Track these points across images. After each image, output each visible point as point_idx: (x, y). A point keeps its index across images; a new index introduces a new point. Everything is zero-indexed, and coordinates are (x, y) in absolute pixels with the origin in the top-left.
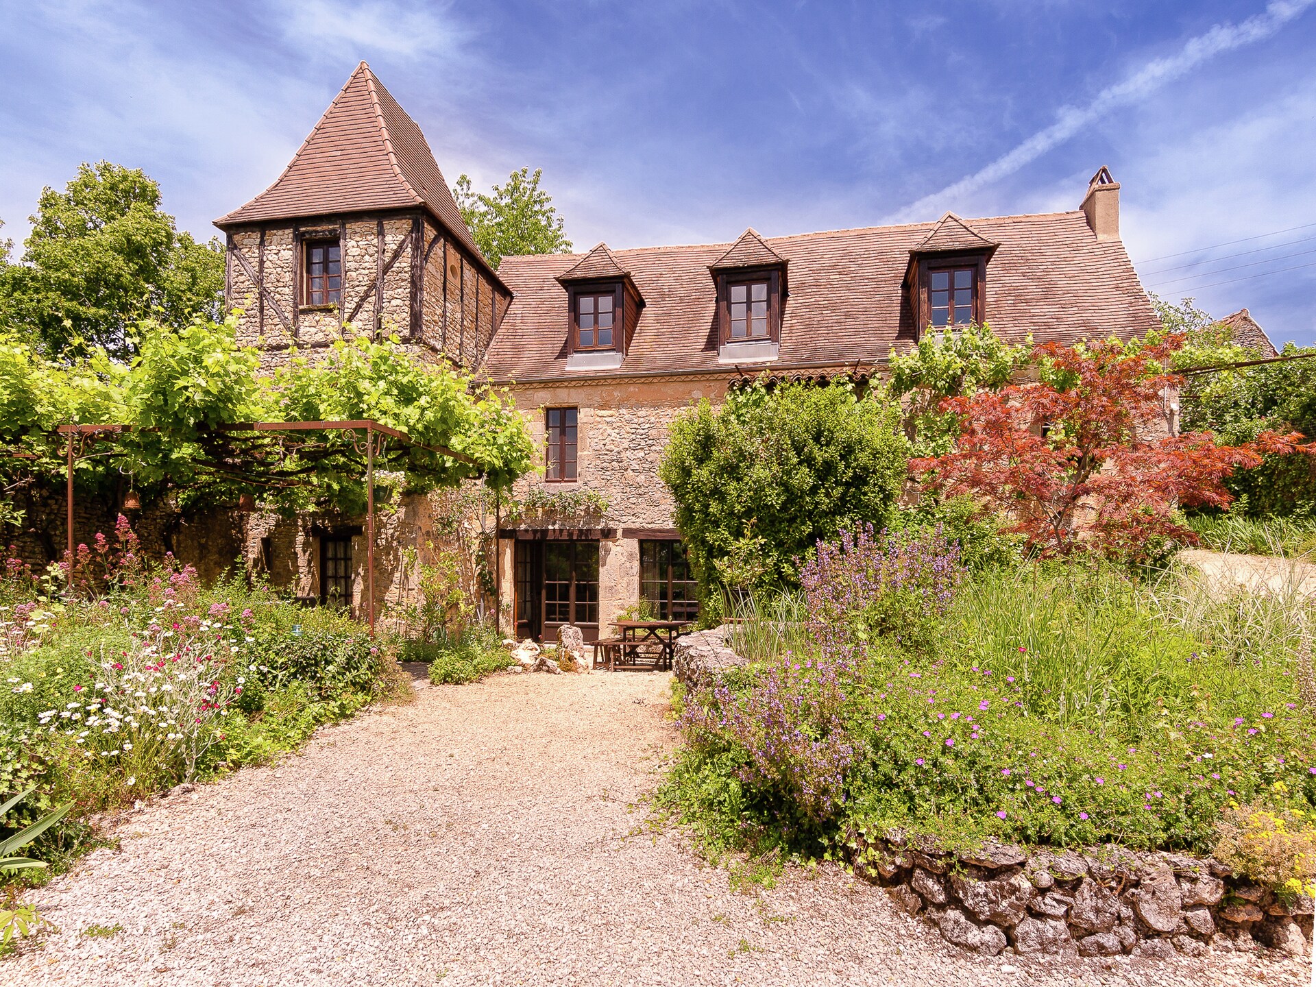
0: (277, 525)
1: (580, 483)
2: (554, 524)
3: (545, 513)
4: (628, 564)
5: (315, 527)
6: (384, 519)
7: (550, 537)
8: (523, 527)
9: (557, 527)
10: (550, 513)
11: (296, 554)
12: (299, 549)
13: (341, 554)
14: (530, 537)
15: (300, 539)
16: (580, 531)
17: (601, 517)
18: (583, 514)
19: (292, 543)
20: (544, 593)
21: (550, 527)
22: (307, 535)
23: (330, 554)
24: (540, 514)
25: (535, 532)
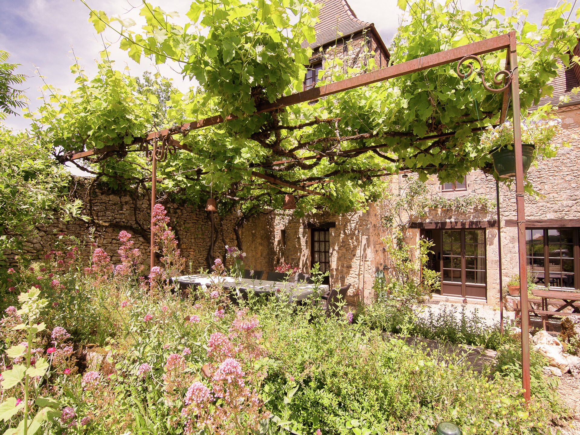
0: (289, 223)
1: (469, 190)
2: (450, 218)
3: (443, 211)
4: (511, 245)
5: (309, 223)
6: (349, 217)
7: (448, 226)
8: (428, 221)
9: (453, 220)
10: (447, 211)
11: (299, 238)
12: (301, 236)
13: (322, 238)
14: (433, 227)
15: (301, 230)
16: (472, 223)
17: (487, 213)
18: (472, 211)
19: (297, 232)
20: (442, 262)
21: (448, 221)
22: (304, 228)
23: (316, 239)
24: (439, 212)
25: (437, 224)
